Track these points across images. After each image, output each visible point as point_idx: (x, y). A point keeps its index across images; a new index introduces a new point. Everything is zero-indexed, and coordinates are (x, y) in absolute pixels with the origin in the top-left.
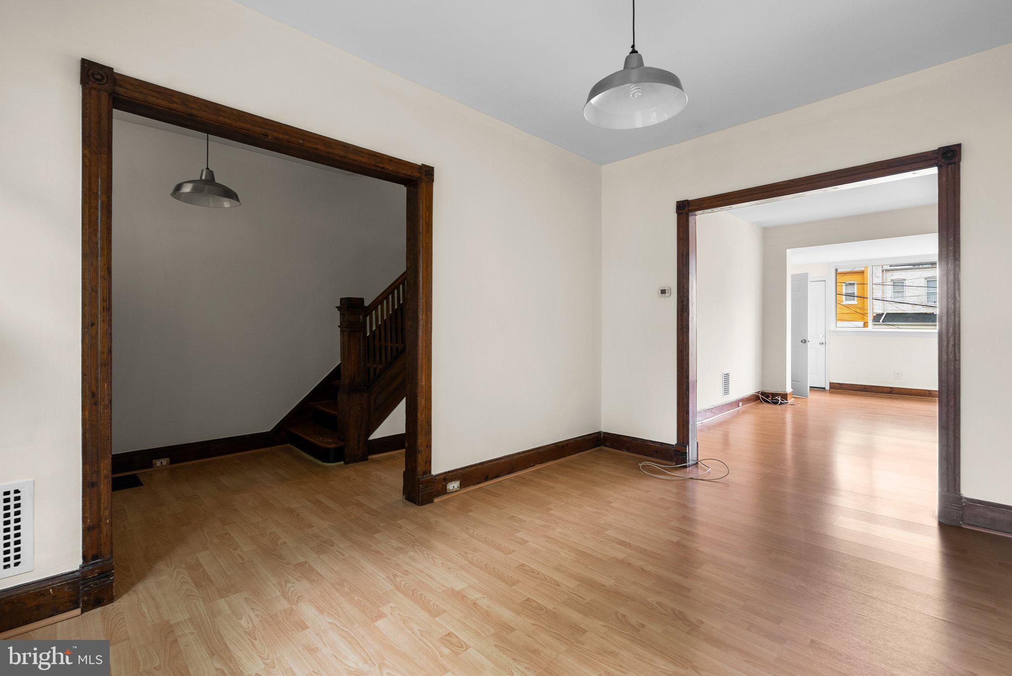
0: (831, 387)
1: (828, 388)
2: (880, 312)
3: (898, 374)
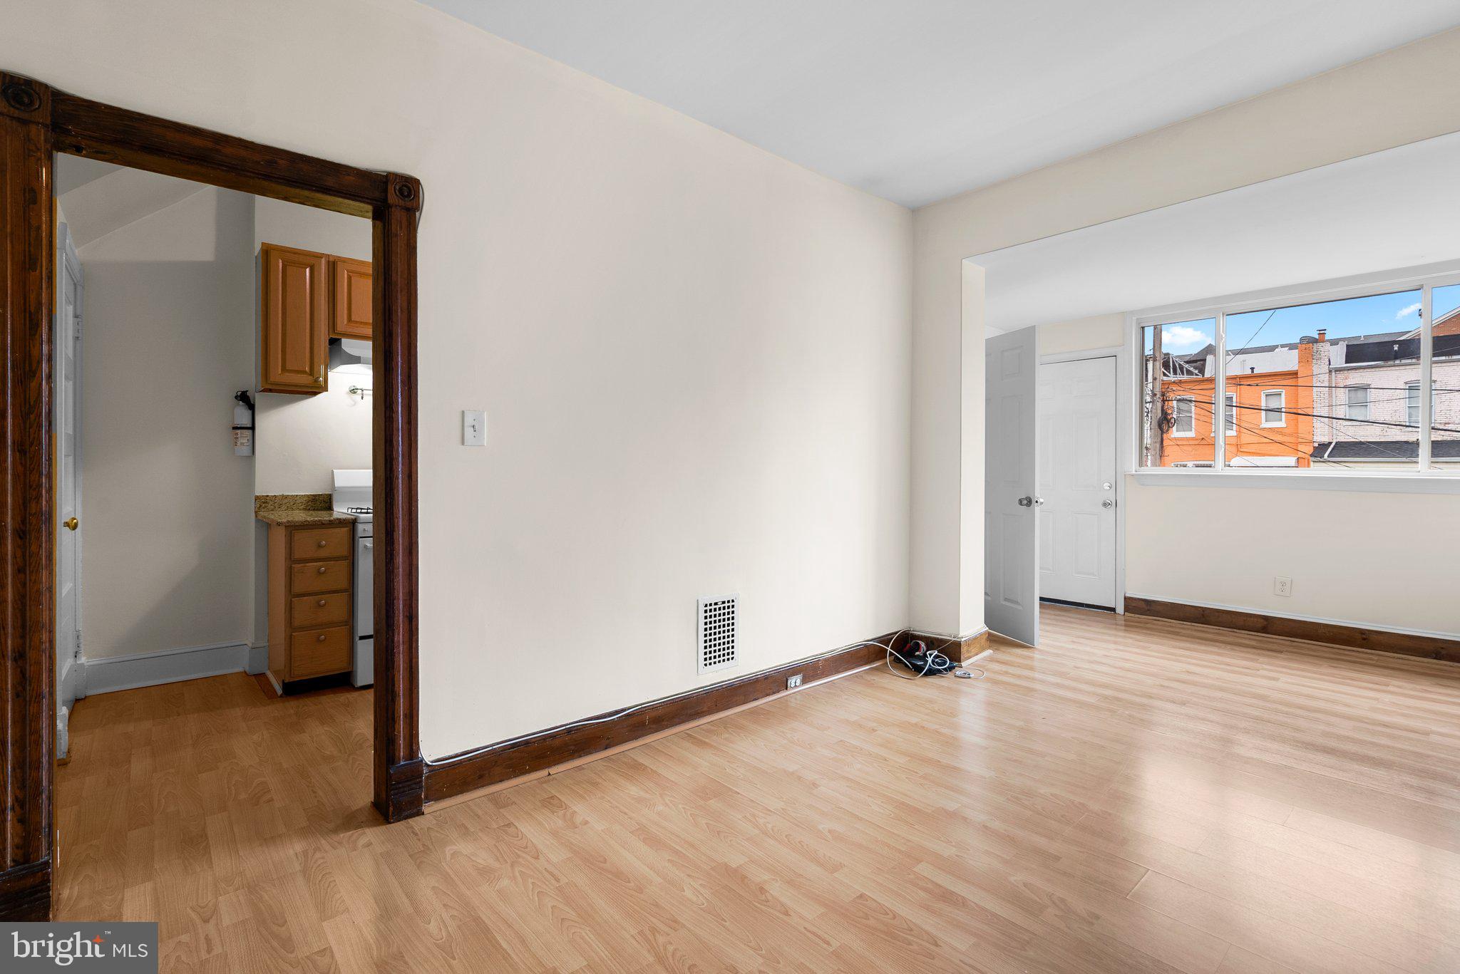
0: (1127, 609)
1: (1120, 609)
2: (1325, 440)
3: (1283, 584)
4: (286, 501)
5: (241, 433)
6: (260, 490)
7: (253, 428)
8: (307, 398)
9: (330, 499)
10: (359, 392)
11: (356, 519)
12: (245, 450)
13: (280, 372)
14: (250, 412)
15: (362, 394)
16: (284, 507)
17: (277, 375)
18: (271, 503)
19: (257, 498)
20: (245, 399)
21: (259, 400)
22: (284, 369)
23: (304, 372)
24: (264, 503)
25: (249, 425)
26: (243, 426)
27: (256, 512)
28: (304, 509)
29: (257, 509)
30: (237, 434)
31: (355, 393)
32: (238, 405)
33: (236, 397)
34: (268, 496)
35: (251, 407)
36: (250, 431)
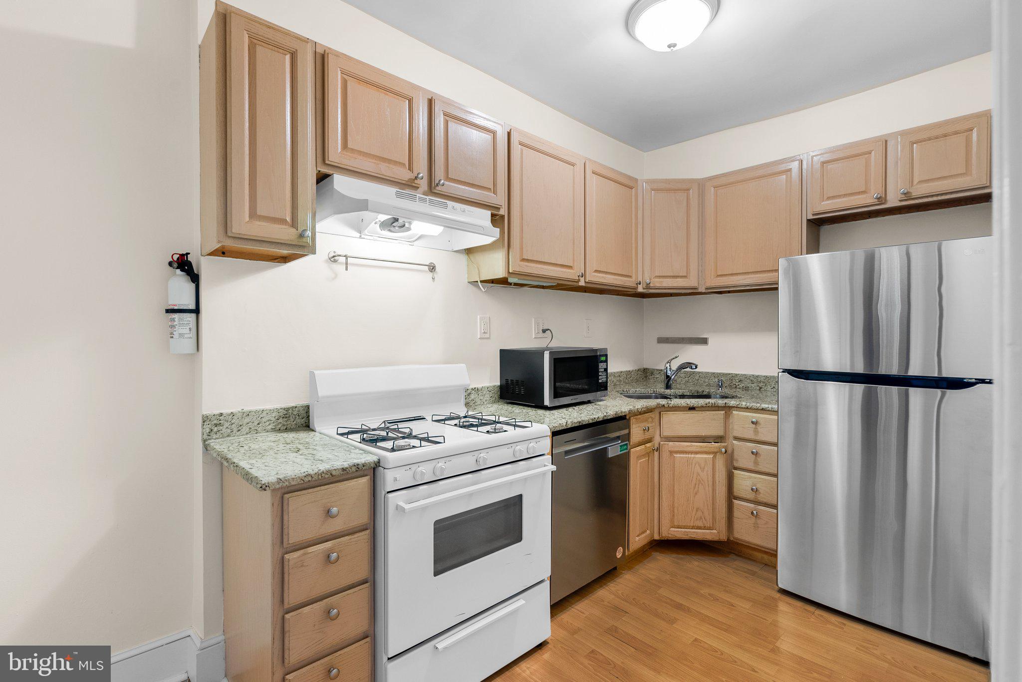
4: (247, 420)
5: (180, 319)
6: (210, 407)
7: (197, 311)
8: (279, 266)
9: (308, 412)
10: (343, 259)
11: (379, 462)
12: (187, 345)
13: (247, 219)
14: (193, 286)
15: (347, 264)
16: (245, 429)
17: (242, 224)
18: (227, 425)
19: (205, 419)
20: (183, 264)
21: (206, 267)
22: (253, 215)
23: (282, 221)
24: (216, 425)
25: (192, 306)
26: (181, 308)
27: (204, 441)
28: (274, 430)
29: (205, 437)
30: (173, 320)
31: (335, 261)
32: (175, 274)
33: (170, 264)
34: (221, 414)
35: (195, 278)
36: (194, 315)
